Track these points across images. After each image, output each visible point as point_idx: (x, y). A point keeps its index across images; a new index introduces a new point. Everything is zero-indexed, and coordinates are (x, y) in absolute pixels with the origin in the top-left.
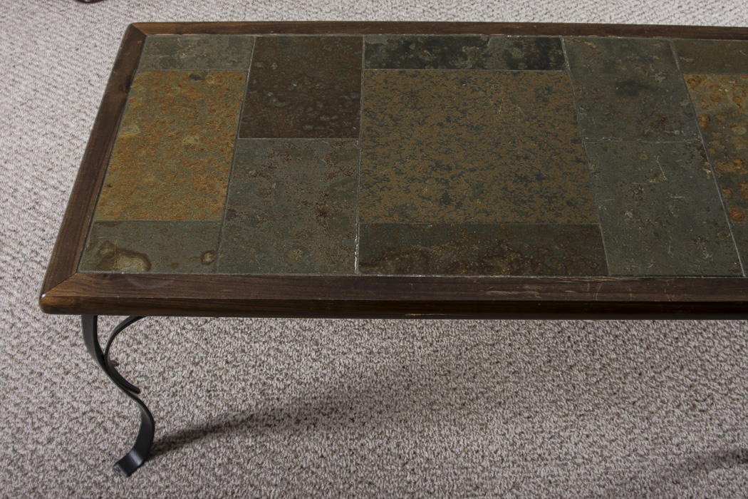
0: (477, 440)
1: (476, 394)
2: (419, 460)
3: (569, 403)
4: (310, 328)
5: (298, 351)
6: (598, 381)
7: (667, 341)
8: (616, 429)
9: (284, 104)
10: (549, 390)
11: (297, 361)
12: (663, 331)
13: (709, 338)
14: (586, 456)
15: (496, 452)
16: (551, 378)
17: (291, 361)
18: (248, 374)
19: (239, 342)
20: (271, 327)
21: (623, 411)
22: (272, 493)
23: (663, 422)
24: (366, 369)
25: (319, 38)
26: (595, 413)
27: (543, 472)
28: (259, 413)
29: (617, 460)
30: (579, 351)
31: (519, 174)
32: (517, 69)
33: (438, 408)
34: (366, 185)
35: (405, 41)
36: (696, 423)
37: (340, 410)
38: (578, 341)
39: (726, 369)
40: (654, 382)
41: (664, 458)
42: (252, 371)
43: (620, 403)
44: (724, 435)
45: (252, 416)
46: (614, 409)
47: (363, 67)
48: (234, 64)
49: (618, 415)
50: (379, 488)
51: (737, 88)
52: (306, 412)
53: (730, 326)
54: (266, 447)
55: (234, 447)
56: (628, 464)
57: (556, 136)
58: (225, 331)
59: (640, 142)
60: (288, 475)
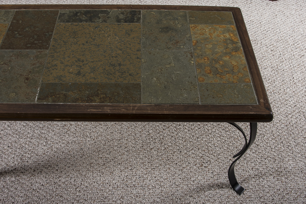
0: (108, 178)
1: (110, 160)
2: (82, 186)
3: (149, 163)
4: (44, 133)
5: (38, 142)
6: (162, 155)
7: (194, 138)
8: (168, 174)
9: (21, 36)
10: (141, 158)
11: (37, 146)
12: (192, 134)
13: (212, 137)
14: (154, 185)
15: (115, 184)
16: (142, 153)
17: (35, 146)
18: (16, 151)
19: (15, 139)
20: (28, 133)
21: (171, 167)
22: (20, 200)
23: (188, 171)
24: (65, 149)
25: (41, 11)
26: (159, 168)
27: (134, 192)
28: (19, 167)
29: (167, 187)
30: (156, 142)
31: (112, 63)
32: (120, 22)
33: (93, 165)
34: (47, 68)
35: (76, 12)
36: (202, 172)
37: (52, 166)
38: (155, 138)
39: (218, 150)
40: (186, 155)
41: (187, 186)
42: (18, 150)
43: (170, 164)
44: (214, 177)
45: (16, 168)
46: (168, 166)
47: (57, 22)
48: (5, 21)
49: (169, 168)
50: (64, 198)
51: (211, 30)
52: (38, 167)
53: (221, 132)
54: (20, 181)
55: (6, 181)
56: (171, 189)
57: (130, 48)
58: (9, 134)
59: (166, 51)
60: (27, 193)
